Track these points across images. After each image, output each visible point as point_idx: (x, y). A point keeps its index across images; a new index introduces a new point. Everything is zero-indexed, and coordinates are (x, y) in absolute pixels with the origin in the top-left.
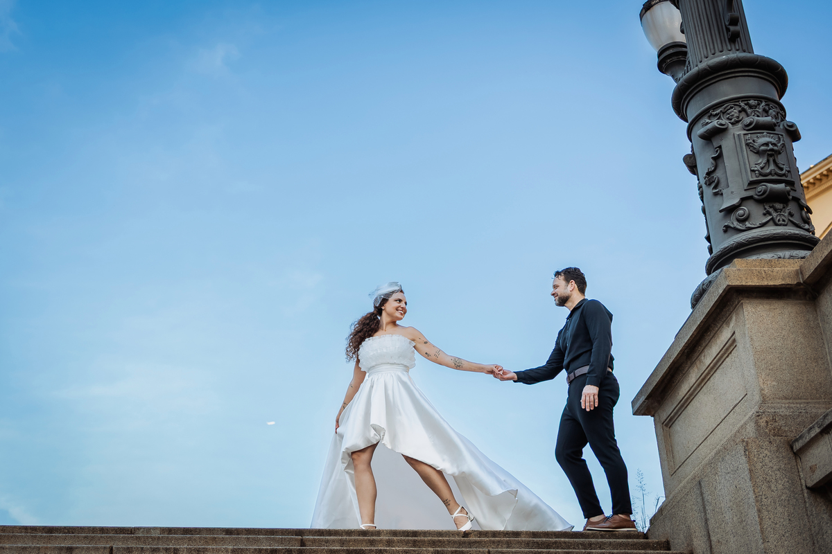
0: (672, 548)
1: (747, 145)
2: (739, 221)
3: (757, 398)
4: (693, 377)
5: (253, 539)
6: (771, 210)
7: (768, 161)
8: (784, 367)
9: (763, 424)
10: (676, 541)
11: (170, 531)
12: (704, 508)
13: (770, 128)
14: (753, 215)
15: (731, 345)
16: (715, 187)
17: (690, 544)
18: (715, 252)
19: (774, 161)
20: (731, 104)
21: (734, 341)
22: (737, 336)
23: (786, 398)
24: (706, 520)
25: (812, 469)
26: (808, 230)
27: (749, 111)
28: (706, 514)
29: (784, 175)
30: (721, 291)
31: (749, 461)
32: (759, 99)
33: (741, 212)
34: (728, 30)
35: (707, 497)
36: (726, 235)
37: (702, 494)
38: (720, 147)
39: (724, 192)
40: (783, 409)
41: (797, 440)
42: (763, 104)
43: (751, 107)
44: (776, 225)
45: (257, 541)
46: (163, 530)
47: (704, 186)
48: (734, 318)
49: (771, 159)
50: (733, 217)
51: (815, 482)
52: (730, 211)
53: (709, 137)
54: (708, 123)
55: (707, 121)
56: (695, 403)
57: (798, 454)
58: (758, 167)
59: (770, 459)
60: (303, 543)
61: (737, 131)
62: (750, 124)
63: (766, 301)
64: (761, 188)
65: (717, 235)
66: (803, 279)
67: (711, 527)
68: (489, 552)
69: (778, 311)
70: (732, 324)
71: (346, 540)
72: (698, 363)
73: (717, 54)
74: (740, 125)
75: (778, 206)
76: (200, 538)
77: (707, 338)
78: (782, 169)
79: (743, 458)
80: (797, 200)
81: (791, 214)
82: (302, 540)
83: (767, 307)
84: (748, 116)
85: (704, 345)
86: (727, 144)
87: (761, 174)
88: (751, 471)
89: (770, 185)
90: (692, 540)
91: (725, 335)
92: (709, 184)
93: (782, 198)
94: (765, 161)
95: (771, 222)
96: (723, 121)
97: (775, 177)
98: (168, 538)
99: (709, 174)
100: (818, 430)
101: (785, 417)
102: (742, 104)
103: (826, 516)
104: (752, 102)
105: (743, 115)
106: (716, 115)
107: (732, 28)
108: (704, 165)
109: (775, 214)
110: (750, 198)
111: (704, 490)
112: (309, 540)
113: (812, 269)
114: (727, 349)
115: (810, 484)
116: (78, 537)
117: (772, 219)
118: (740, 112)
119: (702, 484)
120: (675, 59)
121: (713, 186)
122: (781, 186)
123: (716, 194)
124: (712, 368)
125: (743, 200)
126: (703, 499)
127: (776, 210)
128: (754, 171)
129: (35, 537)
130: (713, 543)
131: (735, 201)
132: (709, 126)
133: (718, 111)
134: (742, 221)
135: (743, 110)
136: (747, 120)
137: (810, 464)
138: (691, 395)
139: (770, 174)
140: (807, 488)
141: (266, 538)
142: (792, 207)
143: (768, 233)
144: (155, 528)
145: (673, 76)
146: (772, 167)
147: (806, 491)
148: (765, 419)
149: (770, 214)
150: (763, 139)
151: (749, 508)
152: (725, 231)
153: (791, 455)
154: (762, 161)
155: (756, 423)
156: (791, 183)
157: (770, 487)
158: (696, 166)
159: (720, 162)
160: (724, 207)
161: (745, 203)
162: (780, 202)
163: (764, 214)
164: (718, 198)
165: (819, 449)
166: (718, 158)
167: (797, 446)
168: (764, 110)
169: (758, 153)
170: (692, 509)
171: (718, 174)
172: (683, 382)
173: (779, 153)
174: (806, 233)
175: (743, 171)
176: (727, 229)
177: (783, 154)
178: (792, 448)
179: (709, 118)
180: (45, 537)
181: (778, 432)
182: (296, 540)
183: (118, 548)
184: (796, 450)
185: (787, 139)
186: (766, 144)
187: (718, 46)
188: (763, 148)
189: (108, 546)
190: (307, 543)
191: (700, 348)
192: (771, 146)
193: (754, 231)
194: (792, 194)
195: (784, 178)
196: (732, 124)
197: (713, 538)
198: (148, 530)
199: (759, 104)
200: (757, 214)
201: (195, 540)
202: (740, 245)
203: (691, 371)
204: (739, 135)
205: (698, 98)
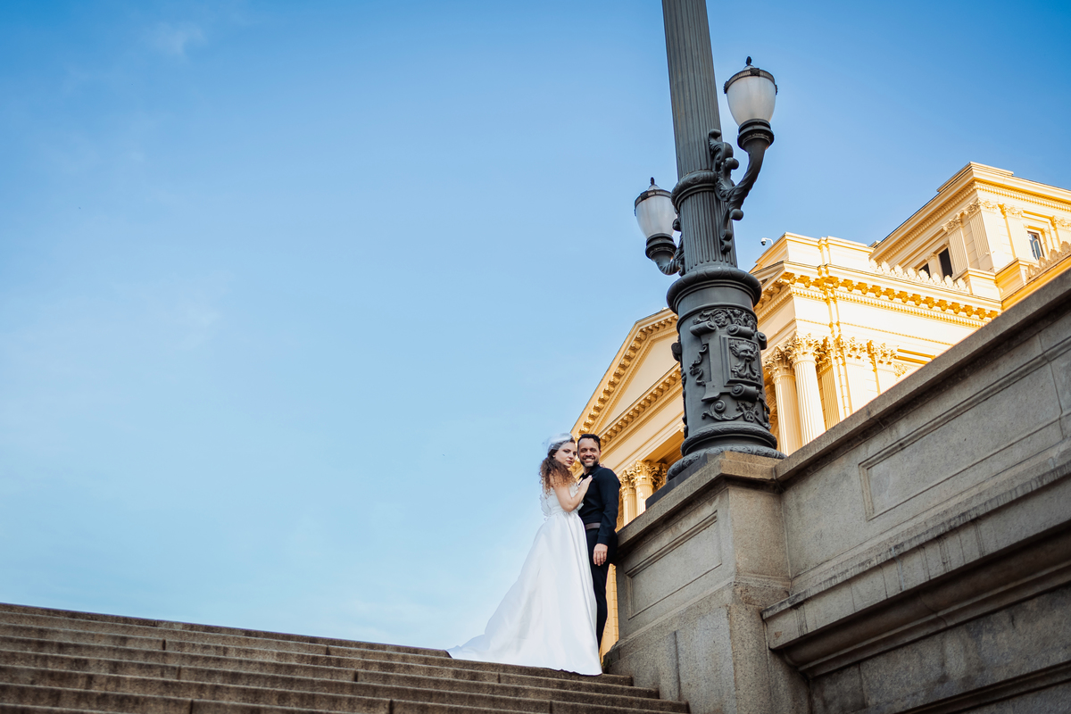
0: (635, 684)
1: (731, 348)
2: (716, 411)
3: (732, 569)
4: (666, 539)
5: (283, 643)
6: (743, 407)
7: (745, 365)
8: (755, 547)
9: (739, 593)
10: (641, 679)
11: (192, 627)
12: (677, 655)
13: (748, 336)
14: (728, 409)
15: (713, 519)
16: (699, 379)
17: (657, 683)
18: (691, 435)
19: (750, 366)
20: (720, 310)
21: (715, 517)
22: (719, 514)
23: (754, 573)
24: (678, 665)
25: (777, 635)
26: (767, 428)
27: (734, 319)
28: (678, 660)
29: (756, 379)
30: (713, 477)
31: (731, 623)
32: (742, 309)
33: (719, 404)
34: (722, 243)
35: (681, 645)
36: (704, 421)
37: (676, 643)
38: (707, 345)
39: (707, 384)
40: (753, 581)
41: (767, 610)
42: (744, 314)
43: (735, 315)
44: (746, 420)
45: (287, 646)
46: (186, 626)
47: (688, 375)
48: (718, 499)
49: (748, 364)
50: (712, 407)
51: (778, 645)
52: (709, 402)
53: (700, 334)
54: (699, 322)
55: (699, 319)
56: (664, 561)
57: (765, 621)
58: (737, 370)
59: (745, 622)
60: (328, 652)
61: (722, 333)
62: (734, 331)
63: (745, 490)
64: (738, 387)
65: (694, 419)
66: (776, 476)
67: (681, 671)
68: (499, 675)
69: (753, 499)
70: (715, 504)
71: (366, 653)
72: (673, 528)
73: (711, 262)
74: (725, 329)
75: (749, 405)
76: (234, 638)
77: (687, 510)
78: (754, 374)
79: (726, 619)
80: (761, 401)
81: (757, 414)
82: (327, 648)
83: (746, 495)
84: (732, 323)
85: (683, 515)
86: (714, 343)
87: (739, 376)
88: (731, 631)
89: (745, 386)
90: (659, 680)
91: (706, 511)
92: (694, 374)
93: (751, 399)
94: (743, 365)
95: (742, 418)
96: (713, 323)
97: (749, 380)
98: (203, 635)
99: (695, 365)
100: (789, 605)
101: (754, 589)
102: (729, 311)
103: (780, 673)
104: (736, 311)
105: (728, 321)
106: (707, 316)
107: (726, 243)
108: (690, 355)
109: (745, 412)
110: (728, 394)
111: (679, 640)
112: (334, 649)
113: (786, 471)
114: (706, 523)
115: (773, 646)
116: (116, 626)
117: (743, 415)
118: (726, 318)
119: (678, 635)
120: (662, 248)
121: (697, 376)
122: (753, 389)
123: (699, 384)
124: (687, 536)
125: (722, 394)
126: (677, 647)
127: (746, 408)
128: (733, 372)
129: (73, 622)
130: (682, 685)
131: (716, 395)
132: (701, 325)
133: (709, 313)
134: (720, 412)
135: (729, 317)
136: (733, 327)
137: (775, 631)
138: (661, 554)
139: (746, 376)
140: (770, 649)
141: (296, 644)
142: (757, 407)
143: (740, 427)
144: (177, 623)
145: (658, 264)
146: (748, 371)
147: (768, 651)
148: (740, 589)
149: (742, 411)
150: (744, 346)
151: (725, 660)
152: (704, 418)
153: (760, 621)
154: (741, 364)
155: (734, 591)
156: (759, 387)
157: (743, 645)
158: (681, 355)
159: (705, 357)
160: (706, 397)
161: (723, 397)
162: (750, 402)
163: (737, 410)
164: (701, 388)
165: (786, 620)
166: (705, 354)
167: (767, 615)
168: (745, 320)
169: (739, 357)
170: (663, 654)
171: (703, 368)
172: (654, 541)
173: (753, 359)
174: (765, 430)
175: (725, 370)
176: (706, 417)
177: (756, 361)
178: (761, 615)
179: (700, 317)
180: (83, 623)
181: (748, 601)
182: (323, 648)
183: (170, 643)
184: (765, 618)
185: (758, 347)
186: (746, 351)
187: (713, 255)
188: (743, 353)
189: (161, 639)
190: (332, 652)
191: (678, 517)
192: (749, 354)
193: (728, 423)
194: (760, 396)
195: (755, 382)
196: (719, 327)
197: (682, 681)
198: (171, 624)
199: (741, 314)
200: (732, 409)
201: (229, 639)
202: (716, 433)
203: (665, 534)
204: (724, 338)
205: (691, 297)
